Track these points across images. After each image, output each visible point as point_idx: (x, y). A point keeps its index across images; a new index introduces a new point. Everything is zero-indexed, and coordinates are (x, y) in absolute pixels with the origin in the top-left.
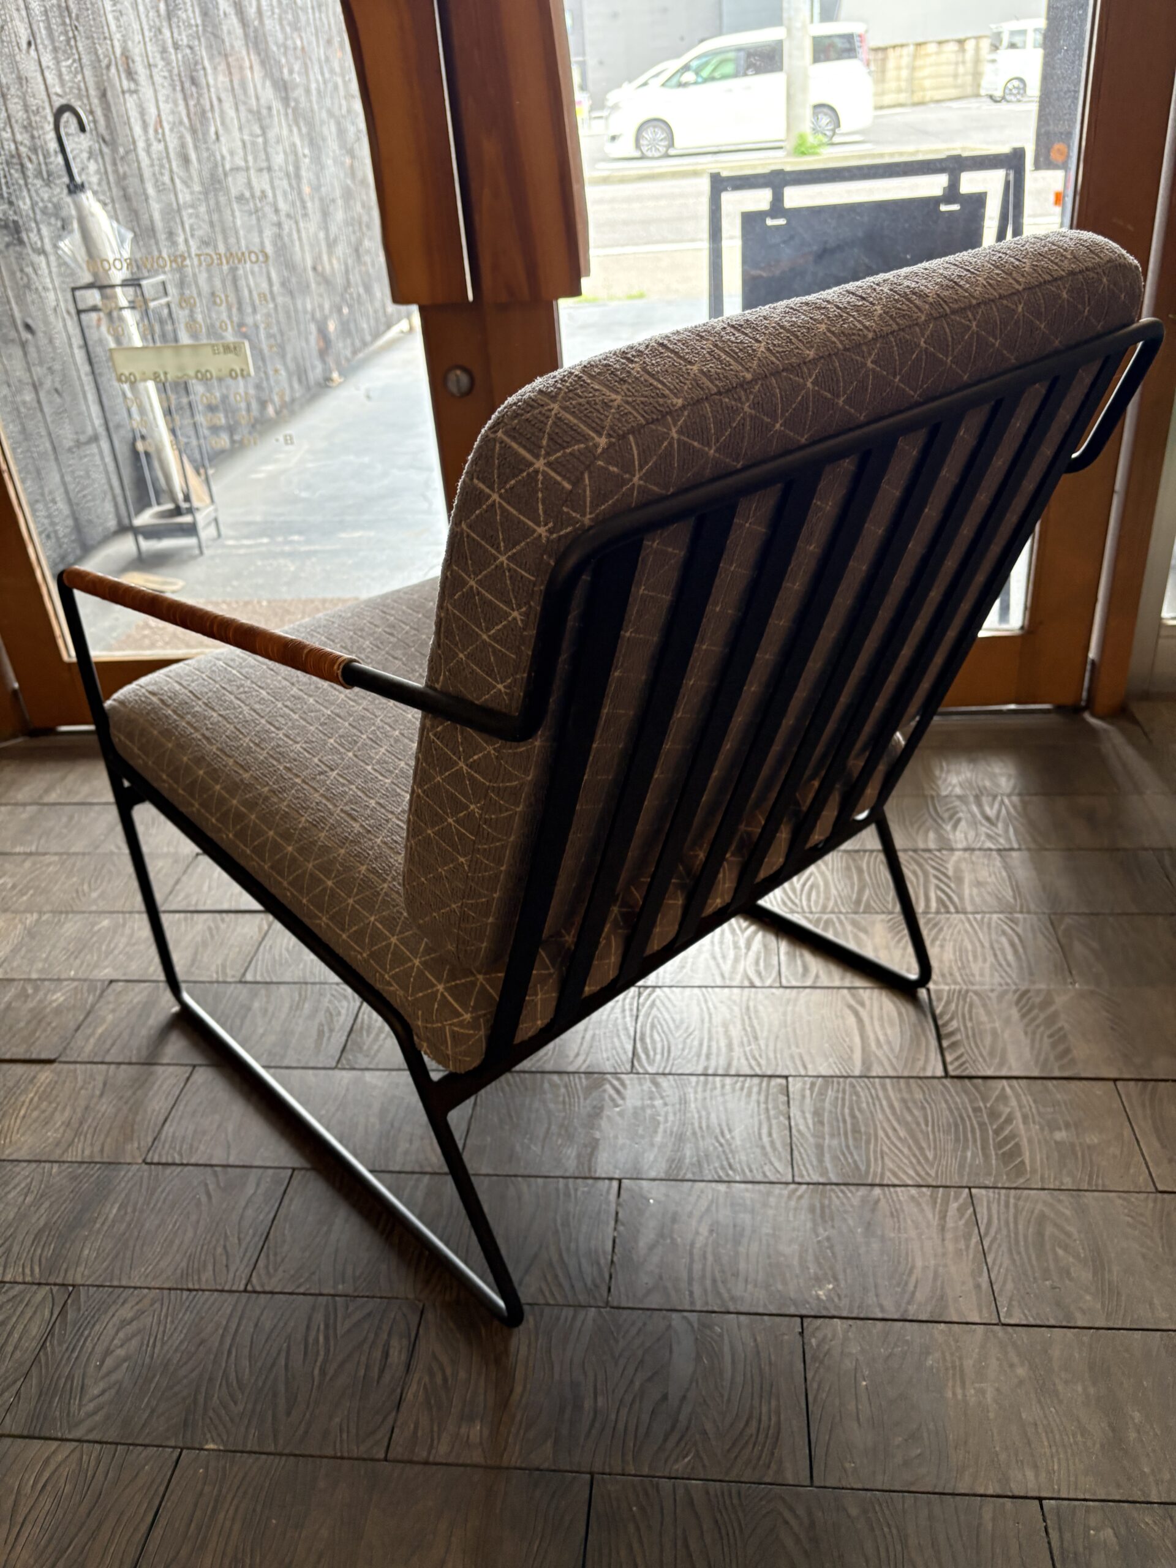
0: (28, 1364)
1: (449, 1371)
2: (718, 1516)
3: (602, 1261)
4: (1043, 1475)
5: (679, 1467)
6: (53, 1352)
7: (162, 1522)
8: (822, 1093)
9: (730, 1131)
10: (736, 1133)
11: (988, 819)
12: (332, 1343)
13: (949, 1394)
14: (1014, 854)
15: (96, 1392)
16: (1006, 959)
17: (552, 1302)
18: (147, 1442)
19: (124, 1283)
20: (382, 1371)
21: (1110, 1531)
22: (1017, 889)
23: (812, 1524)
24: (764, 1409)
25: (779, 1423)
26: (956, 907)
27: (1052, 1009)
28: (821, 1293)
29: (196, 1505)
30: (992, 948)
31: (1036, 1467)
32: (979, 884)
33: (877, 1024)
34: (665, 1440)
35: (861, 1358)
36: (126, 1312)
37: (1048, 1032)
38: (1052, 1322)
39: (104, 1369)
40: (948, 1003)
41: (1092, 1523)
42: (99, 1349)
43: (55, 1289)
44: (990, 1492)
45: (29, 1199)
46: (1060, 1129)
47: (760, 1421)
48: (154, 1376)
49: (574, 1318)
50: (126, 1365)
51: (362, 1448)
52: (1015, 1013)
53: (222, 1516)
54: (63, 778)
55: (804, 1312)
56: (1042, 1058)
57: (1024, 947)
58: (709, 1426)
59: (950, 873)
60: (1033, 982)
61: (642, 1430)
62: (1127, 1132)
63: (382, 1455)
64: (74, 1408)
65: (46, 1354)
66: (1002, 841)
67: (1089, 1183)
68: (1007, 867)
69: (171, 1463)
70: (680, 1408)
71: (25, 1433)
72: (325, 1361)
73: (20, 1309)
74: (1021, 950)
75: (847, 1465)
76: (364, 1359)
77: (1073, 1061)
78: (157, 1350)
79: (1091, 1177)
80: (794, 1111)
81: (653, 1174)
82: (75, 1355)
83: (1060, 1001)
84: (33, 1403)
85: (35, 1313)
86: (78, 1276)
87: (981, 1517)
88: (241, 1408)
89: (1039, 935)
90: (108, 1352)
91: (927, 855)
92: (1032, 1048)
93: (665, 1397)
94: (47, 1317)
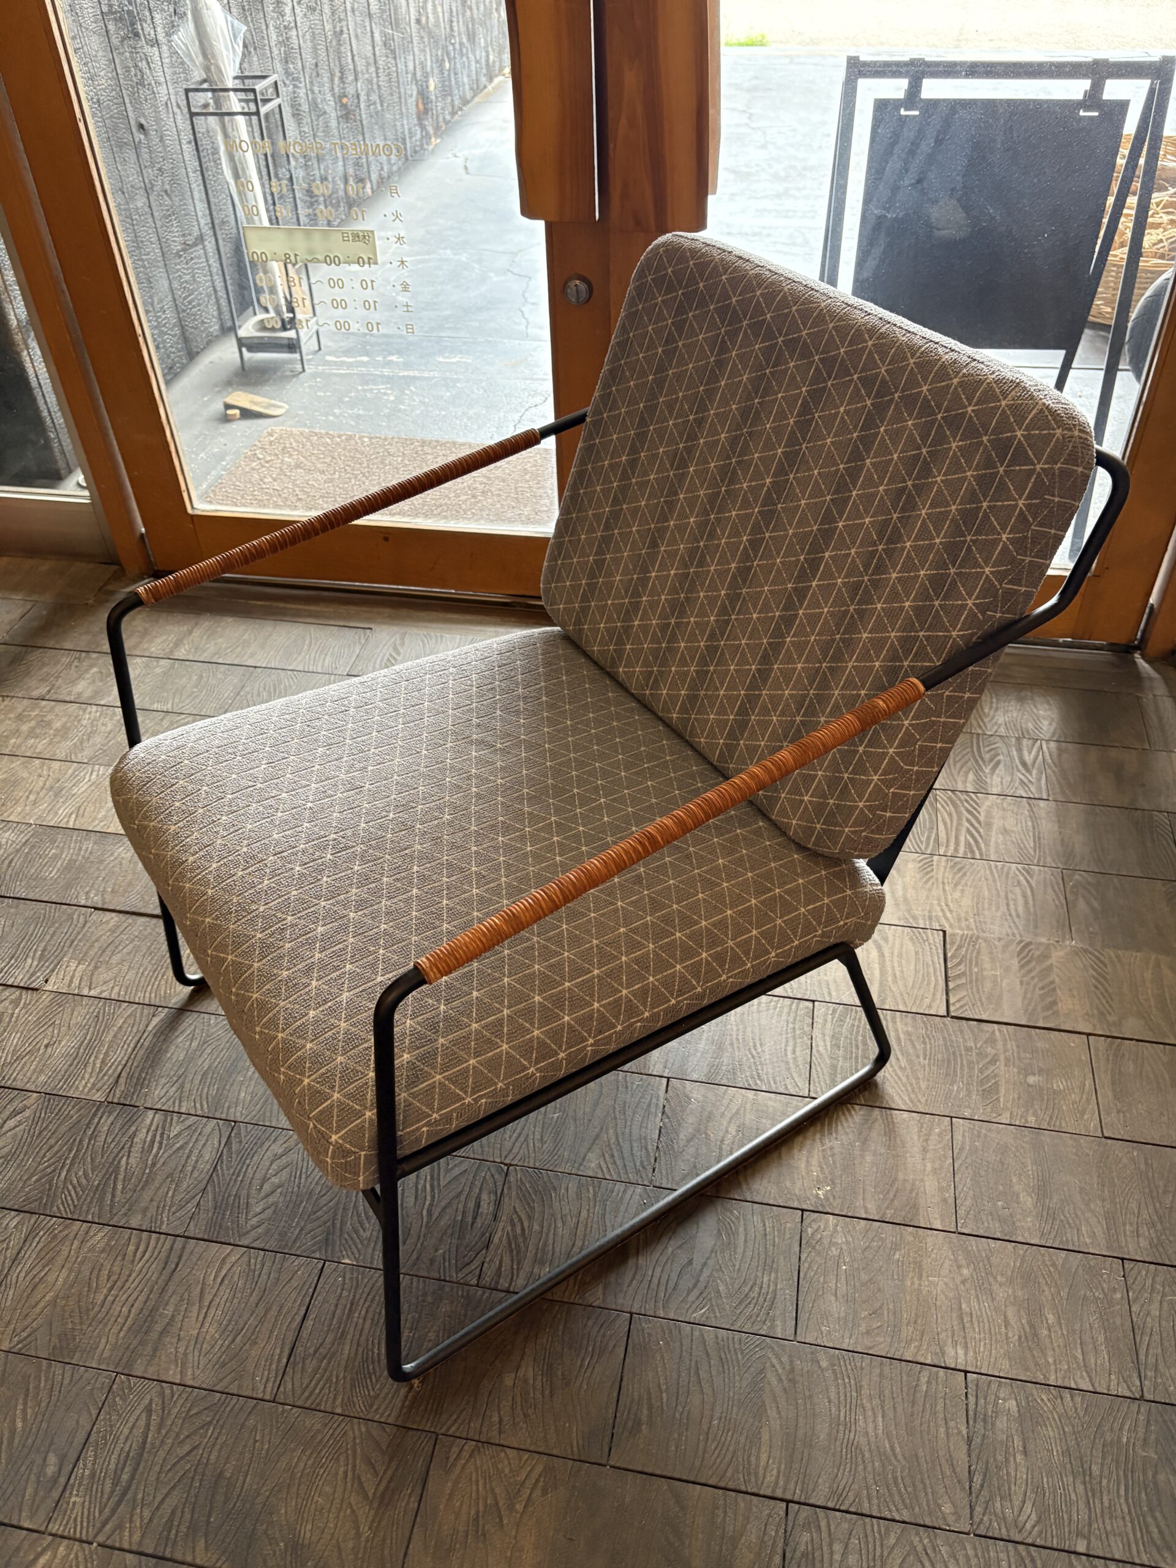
0: (205, 1182)
1: (526, 1224)
2: (723, 1356)
3: (650, 1147)
4: (971, 1354)
5: (696, 1316)
6: (223, 1175)
7: (312, 1316)
8: (842, 1020)
9: (761, 1045)
10: (766, 1048)
11: (1024, 764)
12: (436, 1191)
13: (909, 1283)
14: (1042, 804)
15: (258, 1210)
16: (1016, 910)
17: (608, 1177)
18: (298, 1253)
19: (273, 1124)
20: (475, 1218)
21: (1014, 1403)
22: (1038, 839)
23: (792, 1370)
24: (766, 1279)
25: (775, 1291)
26: (981, 854)
27: (1048, 963)
28: (820, 1192)
29: (337, 1306)
30: (1007, 898)
31: (966, 1347)
32: (1005, 832)
33: (896, 959)
34: (688, 1295)
35: (845, 1247)
36: (277, 1148)
37: (1040, 985)
38: (998, 1235)
39: (263, 1193)
40: (960, 947)
41: (1002, 1396)
42: (258, 1176)
43: (221, 1122)
44: (928, 1361)
45: (195, 1044)
46: (1034, 1074)
47: (761, 1288)
48: (301, 1202)
49: (625, 1191)
50: (279, 1190)
51: (460, 1275)
52: (1015, 963)
53: (356, 1315)
55: (805, 1207)
56: (1030, 1008)
57: (1034, 900)
58: (722, 1288)
59: (982, 818)
60: (1036, 935)
61: (671, 1285)
62: (1089, 1083)
63: (474, 1282)
64: (242, 1221)
65: (218, 1175)
66: (1033, 789)
67: (1049, 1124)
68: (1033, 817)
69: (316, 1271)
70: (701, 1270)
71: (206, 1237)
72: (431, 1205)
73: (194, 1137)
74: (1031, 902)
75: (823, 1328)
76: (461, 1207)
77: (1056, 1013)
78: (303, 1180)
79: (1051, 1118)
80: (816, 1033)
81: (695, 1077)
82: (240, 1179)
83: (1057, 955)
84: (210, 1215)
85: (207, 1140)
86: (237, 1113)
87: (918, 1379)
88: (368, 1234)
89: (1050, 890)
90: (265, 1180)
91: (963, 797)
92: (1025, 998)
93: (690, 1262)
94: (217, 1145)
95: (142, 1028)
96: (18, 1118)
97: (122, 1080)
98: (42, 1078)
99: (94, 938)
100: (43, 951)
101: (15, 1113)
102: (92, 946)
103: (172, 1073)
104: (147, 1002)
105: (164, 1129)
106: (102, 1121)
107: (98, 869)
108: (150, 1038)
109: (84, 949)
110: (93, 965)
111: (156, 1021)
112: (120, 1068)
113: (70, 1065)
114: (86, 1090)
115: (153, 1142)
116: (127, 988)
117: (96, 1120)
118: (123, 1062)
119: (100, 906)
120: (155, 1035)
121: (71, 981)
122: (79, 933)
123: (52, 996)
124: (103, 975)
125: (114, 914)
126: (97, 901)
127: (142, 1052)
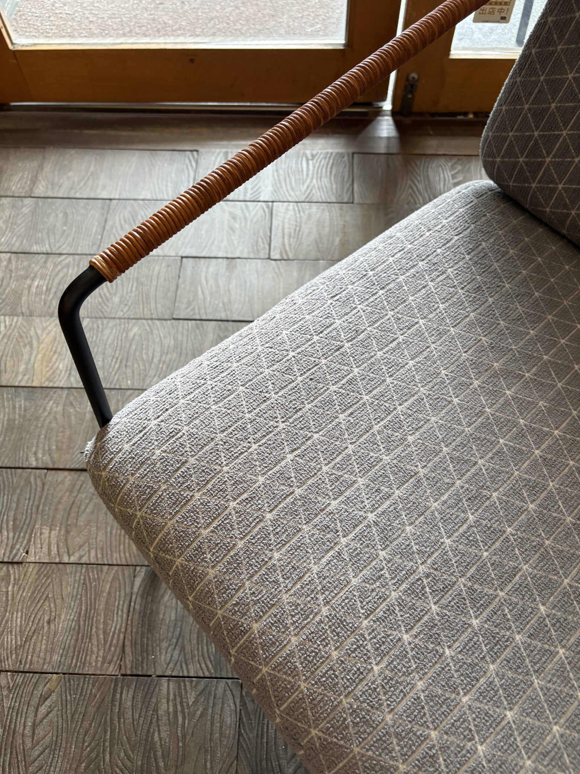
0: (235, 749)
6: (249, 739)
43: (229, 681)
54: (41, 167)
65: (244, 740)
73: (211, 702)
85: (223, 704)
94: (233, 707)
95: (128, 590)
96: (48, 703)
97: (128, 650)
98: (56, 657)
99: (56, 500)
100: (15, 520)
101: (44, 699)
102: (56, 510)
103: (170, 635)
104: (124, 562)
105: (181, 696)
106: (124, 696)
107: (36, 426)
108: (139, 600)
109: (51, 514)
110: (63, 529)
111: (138, 581)
112: (122, 636)
113: (77, 640)
114: (99, 664)
115: (176, 712)
116: (102, 549)
117: (118, 696)
118: (123, 630)
119: (51, 466)
120: (142, 596)
121: (49, 550)
122: (41, 497)
123: (37, 568)
124: (77, 539)
125: (66, 473)
126: (46, 460)
127: (136, 616)
